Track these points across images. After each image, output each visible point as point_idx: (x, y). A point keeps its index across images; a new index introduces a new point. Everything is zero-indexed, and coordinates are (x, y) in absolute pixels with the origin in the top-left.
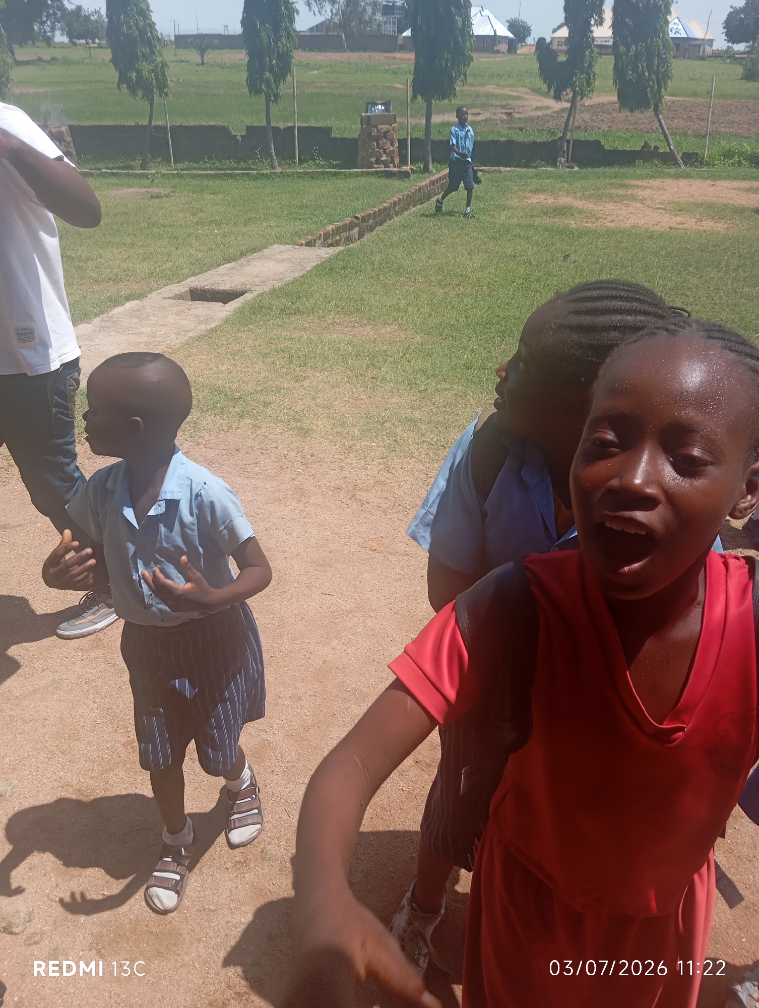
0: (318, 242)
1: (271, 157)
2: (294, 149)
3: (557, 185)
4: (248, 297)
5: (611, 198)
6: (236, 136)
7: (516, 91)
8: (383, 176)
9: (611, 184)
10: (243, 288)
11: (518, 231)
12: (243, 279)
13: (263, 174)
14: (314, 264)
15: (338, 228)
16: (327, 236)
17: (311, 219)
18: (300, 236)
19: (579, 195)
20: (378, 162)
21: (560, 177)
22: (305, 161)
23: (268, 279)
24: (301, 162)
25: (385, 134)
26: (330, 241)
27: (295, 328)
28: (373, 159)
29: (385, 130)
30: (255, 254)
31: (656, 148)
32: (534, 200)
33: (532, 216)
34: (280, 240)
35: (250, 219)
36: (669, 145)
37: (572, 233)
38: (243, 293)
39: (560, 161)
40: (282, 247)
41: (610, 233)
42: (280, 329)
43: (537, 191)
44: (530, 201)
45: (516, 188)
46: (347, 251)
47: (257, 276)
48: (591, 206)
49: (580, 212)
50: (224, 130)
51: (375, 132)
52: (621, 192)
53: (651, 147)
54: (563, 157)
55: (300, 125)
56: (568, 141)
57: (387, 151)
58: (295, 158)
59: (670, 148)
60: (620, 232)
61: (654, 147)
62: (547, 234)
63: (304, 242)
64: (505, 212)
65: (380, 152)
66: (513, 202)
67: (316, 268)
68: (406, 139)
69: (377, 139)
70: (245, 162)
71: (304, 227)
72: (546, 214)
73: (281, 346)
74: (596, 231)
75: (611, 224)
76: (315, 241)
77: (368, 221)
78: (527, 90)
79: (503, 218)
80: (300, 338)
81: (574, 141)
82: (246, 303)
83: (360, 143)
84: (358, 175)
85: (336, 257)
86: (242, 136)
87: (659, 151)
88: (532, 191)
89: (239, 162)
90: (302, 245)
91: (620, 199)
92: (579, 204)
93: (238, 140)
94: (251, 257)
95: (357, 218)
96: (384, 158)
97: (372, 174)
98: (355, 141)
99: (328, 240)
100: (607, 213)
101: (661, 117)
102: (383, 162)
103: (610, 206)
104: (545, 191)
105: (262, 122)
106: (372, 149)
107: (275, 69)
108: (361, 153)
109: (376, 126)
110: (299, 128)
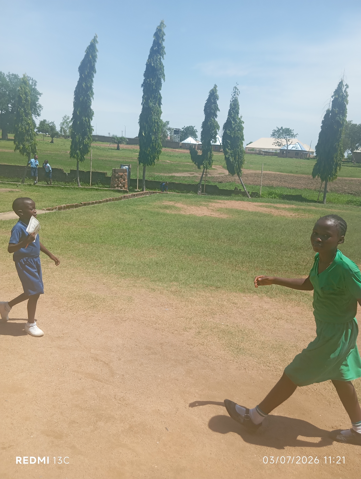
1: (78, 182)
2: (90, 179)
6: (66, 173)
8: (116, 192)
20: (118, 186)
22: (94, 184)
24: (92, 185)
25: (121, 176)
28: (116, 185)
29: (121, 175)
31: (240, 190)
32: (165, 203)
36: (244, 189)
39: (199, 192)
43: (171, 201)
44: (163, 204)
50: (61, 171)
51: (117, 175)
53: (238, 189)
54: (200, 190)
55: (93, 171)
56: (203, 185)
57: (122, 183)
58: (90, 183)
59: (245, 190)
61: (240, 189)
65: (119, 183)
69: (118, 178)
70: (68, 183)
81: (206, 185)
83: (111, 179)
84: (106, 190)
86: (68, 173)
87: (241, 191)
88: (169, 200)
89: (66, 183)
91: (200, 205)
93: (66, 175)
95: (81, 203)
96: (120, 185)
97: (112, 190)
98: (110, 178)
101: (241, 178)
102: (120, 187)
104: (174, 201)
105: (75, 169)
106: (116, 181)
107: (82, 149)
108: (112, 183)
109: (118, 173)
110: (92, 172)
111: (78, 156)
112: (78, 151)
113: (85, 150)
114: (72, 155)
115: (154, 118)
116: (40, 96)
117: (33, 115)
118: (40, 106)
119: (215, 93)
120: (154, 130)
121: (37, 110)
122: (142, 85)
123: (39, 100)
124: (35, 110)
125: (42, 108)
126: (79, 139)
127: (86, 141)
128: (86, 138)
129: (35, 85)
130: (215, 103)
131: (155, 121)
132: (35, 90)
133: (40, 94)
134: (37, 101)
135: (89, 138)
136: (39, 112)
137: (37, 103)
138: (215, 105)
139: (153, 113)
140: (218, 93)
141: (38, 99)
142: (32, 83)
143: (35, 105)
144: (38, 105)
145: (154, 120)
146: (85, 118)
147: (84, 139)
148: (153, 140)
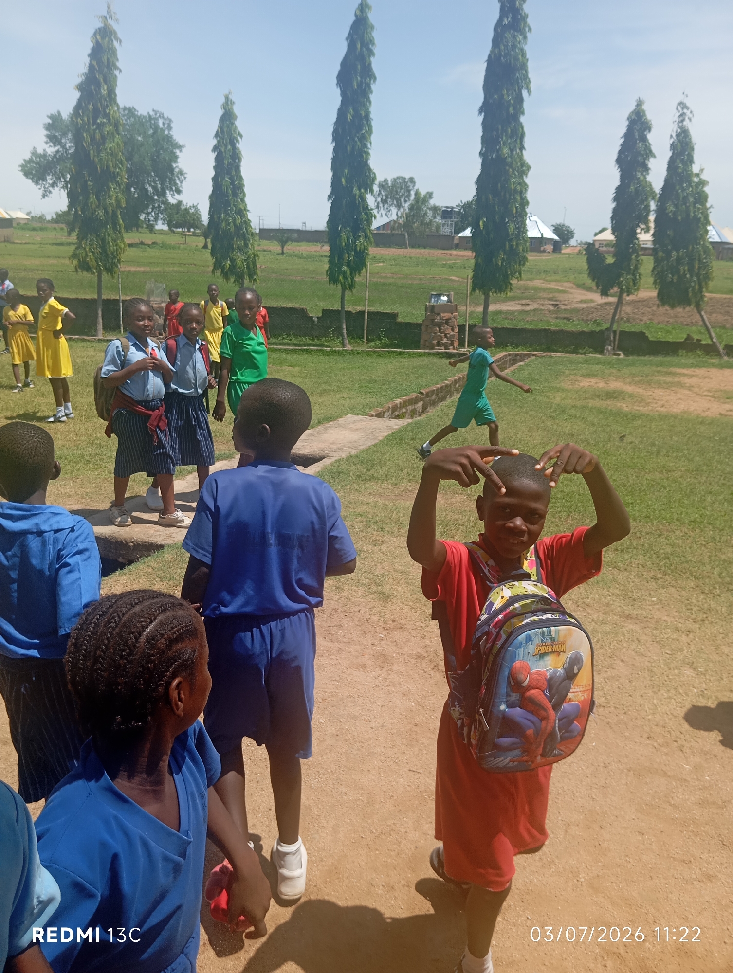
0: (387, 414)
1: (342, 335)
2: (363, 330)
3: (606, 371)
4: (326, 462)
5: (659, 385)
6: (312, 317)
7: (562, 286)
8: (443, 357)
9: (658, 372)
10: (322, 454)
11: (573, 411)
12: (321, 445)
13: (335, 351)
14: (386, 434)
15: (405, 402)
16: (395, 408)
17: (380, 392)
18: (370, 408)
19: (628, 380)
20: (439, 344)
21: (609, 364)
22: (373, 340)
23: (344, 446)
24: (369, 341)
25: (447, 322)
26: (397, 413)
27: (370, 493)
28: (435, 342)
29: (446, 317)
30: (331, 423)
31: (699, 340)
32: (586, 383)
33: (586, 399)
34: (353, 410)
35: (325, 390)
36: (711, 338)
37: (625, 415)
38: (321, 459)
39: (608, 349)
40: (356, 418)
41: (663, 417)
42: (357, 494)
43: (588, 375)
44: (582, 385)
45: (567, 372)
46: (416, 423)
47: (333, 443)
48: (641, 391)
49: (631, 396)
50: (302, 313)
51: (438, 319)
52: (669, 379)
53: (694, 339)
54: (610, 345)
55: (370, 310)
56: (615, 332)
57: (448, 335)
58: (363, 338)
59: (712, 341)
60: (672, 416)
61: (697, 340)
62: (601, 416)
63: (374, 414)
64: (560, 394)
65: (441, 337)
66: (566, 385)
67: (387, 438)
68: (464, 326)
69: (439, 325)
70: (319, 339)
71: (374, 400)
72: (598, 396)
73: (358, 510)
74: (648, 415)
75: (662, 409)
76: (384, 412)
77: (431, 396)
78: (571, 285)
79: (558, 399)
80: (376, 502)
81: (621, 332)
82: (325, 468)
83: (423, 328)
84: (420, 355)
85: (405, 429)
86: (318, 317)
87: (701, 343)
88: (583, 376)
89: (313, 339)
90: (372, 416)
91: (668, 386)
92: (629, 389)
93: (314, 321)
94: (328, 425)
95: (422, 393)
96: (445, 341)
97: (434, 354)
98: (419, 325)
99: (396, 413)
100: (657, 398)
101: (702, 312)
102: (444, 345)
103: (659, 393)
104: (596, 376)
105: (337, 307)
106: (435, 333)
107: (352, 263)
108: (424, 336)
109: (439, 314)
110: (369, 313)
111: (345, 278)
112: (344, 268)
113: (359, 262)
114: (333, 278)
115: (514, 183)
116: (181, 151)
117: (168, 192)
118: (181, 173)
119: (642, 117)
120: (514, 211)
121: (175, 180)
122: (481, 111)
123: (179, 160)
124: (173, 182)
125: (186, 175)
126: (348, 240)
127: (361, 242)
128: (360, 236)
129: (170, 128)
130: (644, 139)
131: (515, 190)
132: (169, 139)
133: (180, 147)
134: (176, 162)
135: (366, 237)
136: (179, 184)
137: (174, 166)
138: (646, 145)
139: (511, 170)
140: (650, 116)
141: (177, 157)
142: (164, 124)
143: (172, 170)
144: (177, 170)
145: (513, 187)
146: (360, 190)
147: (356, 238)
148: (512, 234)
